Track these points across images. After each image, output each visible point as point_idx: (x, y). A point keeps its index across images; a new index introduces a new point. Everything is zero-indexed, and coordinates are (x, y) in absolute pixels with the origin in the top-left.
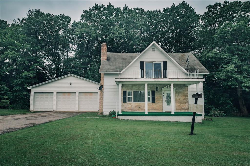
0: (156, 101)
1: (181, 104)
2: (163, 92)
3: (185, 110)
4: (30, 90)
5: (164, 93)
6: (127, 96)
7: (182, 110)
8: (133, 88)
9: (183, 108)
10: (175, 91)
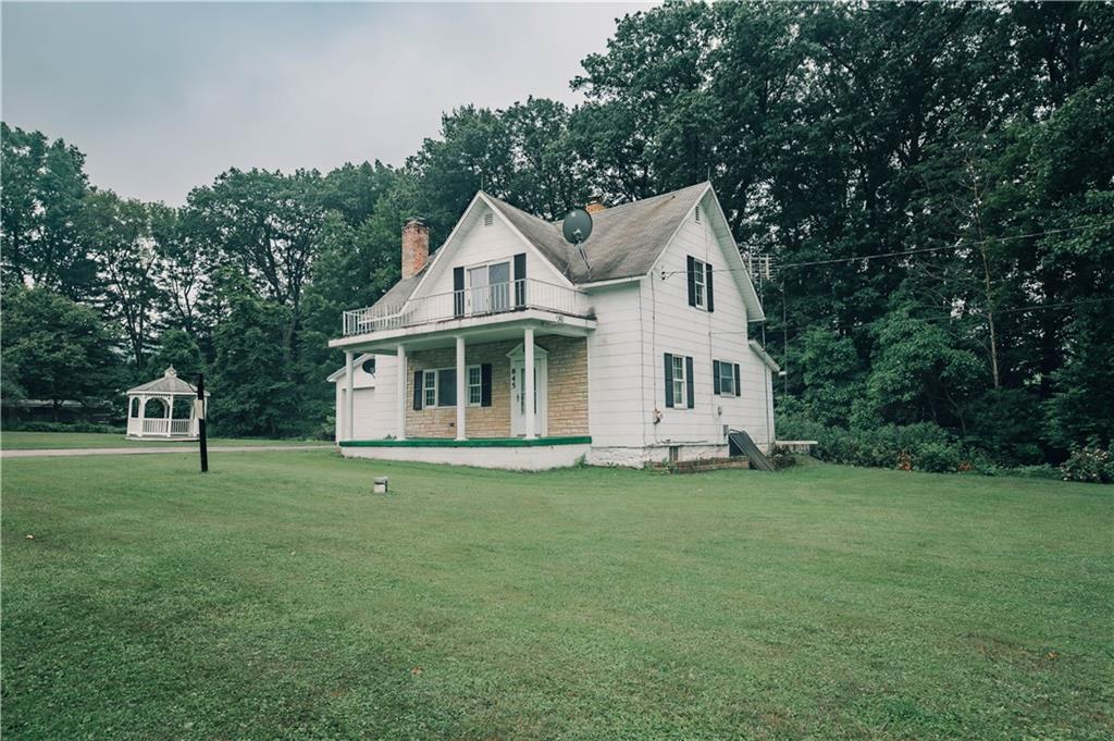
0: (493, 400)
1: (566, 408)
2: (512, 368)
3: (576, 430)
4: (334, 384)
5: (514, 371)
6: (424, 388)
7: (568, 431)
8: (438, 361)
9: (572, 422)
10: (549, 360)
